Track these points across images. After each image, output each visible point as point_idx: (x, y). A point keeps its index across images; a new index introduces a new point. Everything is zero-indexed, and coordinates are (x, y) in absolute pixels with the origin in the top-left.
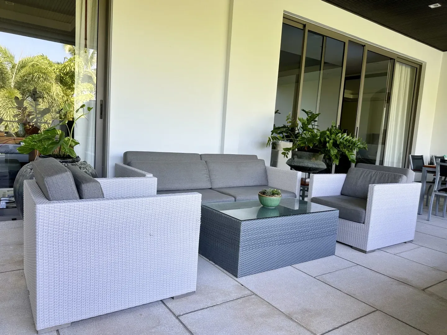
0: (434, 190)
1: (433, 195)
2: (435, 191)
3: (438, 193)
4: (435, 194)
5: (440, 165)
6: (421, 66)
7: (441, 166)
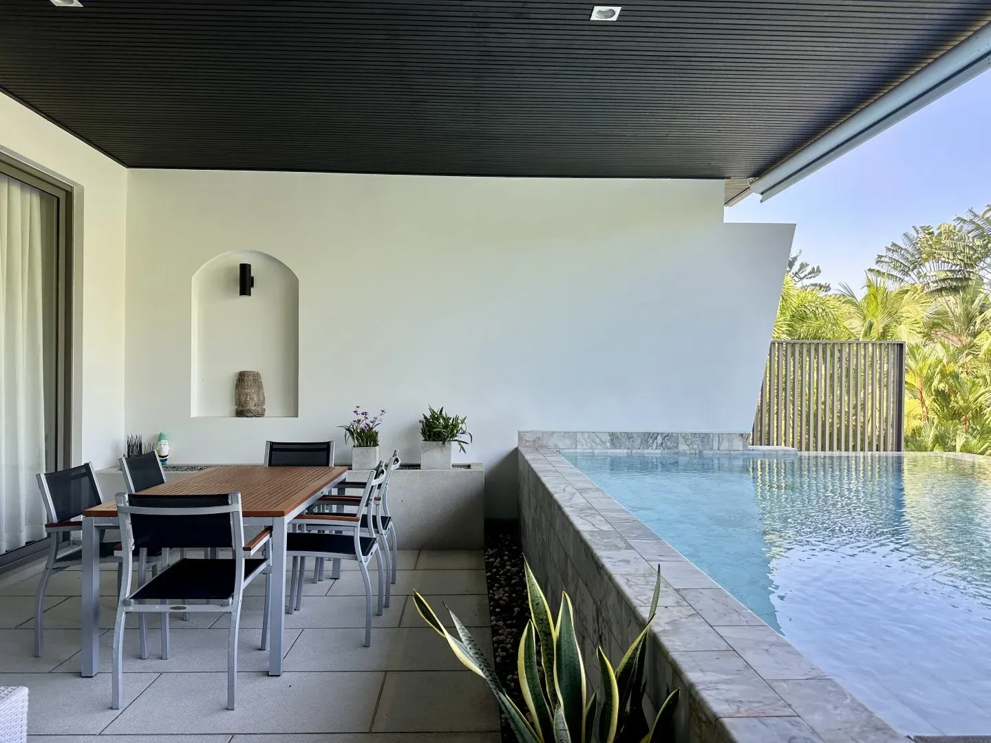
0: (121, 598)
1: (122, 619)
2: (126, 603)
3: (134, 607)
4: (127, 613)
5: (132, 515)
6: (69, 195)
7: (134, 518)
